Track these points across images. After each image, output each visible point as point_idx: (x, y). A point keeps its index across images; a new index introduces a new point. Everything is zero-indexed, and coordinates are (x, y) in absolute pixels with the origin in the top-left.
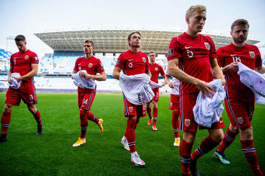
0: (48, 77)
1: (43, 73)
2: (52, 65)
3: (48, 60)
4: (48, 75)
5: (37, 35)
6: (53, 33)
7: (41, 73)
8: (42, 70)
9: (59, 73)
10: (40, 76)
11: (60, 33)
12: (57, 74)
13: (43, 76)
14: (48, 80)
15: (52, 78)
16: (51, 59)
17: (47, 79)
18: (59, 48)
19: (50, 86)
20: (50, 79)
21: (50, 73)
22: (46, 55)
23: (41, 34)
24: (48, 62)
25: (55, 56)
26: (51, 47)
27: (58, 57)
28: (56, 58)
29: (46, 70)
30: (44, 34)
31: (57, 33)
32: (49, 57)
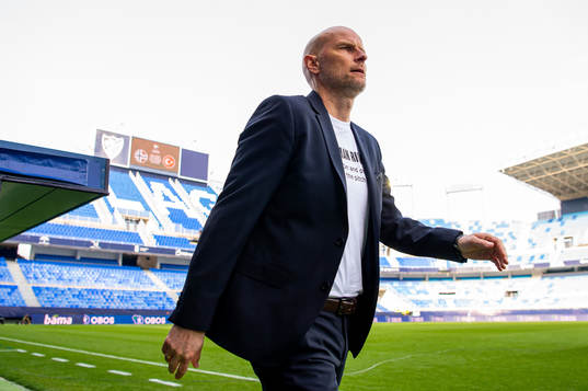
0: (552, 277)
1: (536, 265)
2: (561, 240)
3: (548, 230)
4: (551, 272)
5: (507, 171)
6: (544, 159)
7: (531, 267)
8: (532, 258)
9: (577, 262)
10: (530, 276)
11: (560, 154)
12: (576, 266)
13: (537, 274)
14: (551, 286)
15: (562, 277)
16: (555, 224)
17: (547, 281)
18: (573, 191)
19: (557, 300)
20: (557, 280)
21: (553, 265)
22: (541, 216)
23: (514, 168)
24: (549, 233)
25: (565, 217)
26: (550, 191)
27: (574, 217)
28: (568, 220)
29: (542, 257)
30: (521, 165)
31: (553, 155)
32: (550, 221)
